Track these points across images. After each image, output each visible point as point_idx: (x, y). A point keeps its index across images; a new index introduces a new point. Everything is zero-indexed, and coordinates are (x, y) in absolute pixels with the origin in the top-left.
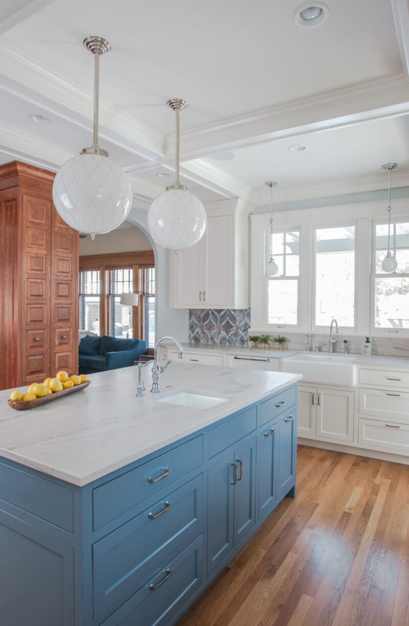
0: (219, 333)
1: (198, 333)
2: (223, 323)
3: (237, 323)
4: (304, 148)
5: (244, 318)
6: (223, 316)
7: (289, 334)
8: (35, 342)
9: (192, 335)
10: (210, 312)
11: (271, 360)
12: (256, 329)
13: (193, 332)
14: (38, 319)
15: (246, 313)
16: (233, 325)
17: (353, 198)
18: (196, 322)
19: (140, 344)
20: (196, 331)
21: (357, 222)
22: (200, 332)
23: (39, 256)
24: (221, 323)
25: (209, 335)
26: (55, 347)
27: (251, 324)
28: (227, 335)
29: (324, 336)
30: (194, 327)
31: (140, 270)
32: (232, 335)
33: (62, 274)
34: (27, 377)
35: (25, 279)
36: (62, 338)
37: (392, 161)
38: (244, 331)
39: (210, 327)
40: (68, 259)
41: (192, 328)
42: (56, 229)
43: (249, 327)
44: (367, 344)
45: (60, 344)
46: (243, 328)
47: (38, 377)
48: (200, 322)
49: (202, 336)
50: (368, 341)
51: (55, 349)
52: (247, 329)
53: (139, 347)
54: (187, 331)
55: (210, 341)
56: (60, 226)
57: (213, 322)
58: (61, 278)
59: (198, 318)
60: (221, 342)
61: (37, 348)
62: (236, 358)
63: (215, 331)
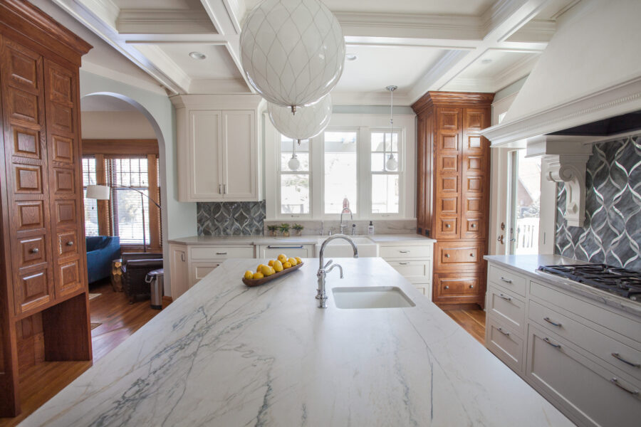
0: (232, 225)
1: (208, 225)
2: (237, 215)
3: (252, 214)
4: (354, 58)
5: (259, 209)
6: (236, 208)
7: (303, 222)
8: (32, 255)
9: (201, 228)
10: (222, 205)
11: (304, 247)
12: (270, 218)
13: (202, 225)
14: (34, 222)
15: (262, 205)
16: (248, 216)
17: (356, 109)
18: (205, 214)
19: (113, 240)
20: (206, 224)
21: (359, 129)
22: (210, 224)
23: (28, 131)
24: (234, 215)
25: (221, 227)
26: (58, 257)
27: (267, 215)
28: (241, 226)
29: (334, 222)
30: (203, 220)
31: (106, 161)
32: (246, 226)
33: (61, 160)
34: (23, 305)
35: (11, 163)
36: (67, 244)
37: (395, 84)
38: (259, 222)
39: (222, 219)
40: (69, 140)
41: (200, 221)
42: (51, 97)
43: (265, 217)
44: (371, 227)
45: (65, 253)
46: (258, 219)
47: (38, 301)
48: (210, 215)
49: (213, 228)
50: (371, 224)
51: (59, 259)
52: (262, 220)
53: (113, 243)
54: (195, 224)
55: (222, 233)
56: (56, 95)
57: (226, 215)
58: (61, 164)
59: (209, 211)
60: (234, 234)
61: (35, 262)
62: (269, 247)
63: (227, 223)
